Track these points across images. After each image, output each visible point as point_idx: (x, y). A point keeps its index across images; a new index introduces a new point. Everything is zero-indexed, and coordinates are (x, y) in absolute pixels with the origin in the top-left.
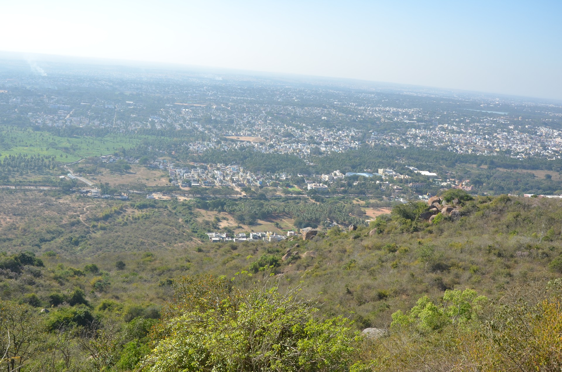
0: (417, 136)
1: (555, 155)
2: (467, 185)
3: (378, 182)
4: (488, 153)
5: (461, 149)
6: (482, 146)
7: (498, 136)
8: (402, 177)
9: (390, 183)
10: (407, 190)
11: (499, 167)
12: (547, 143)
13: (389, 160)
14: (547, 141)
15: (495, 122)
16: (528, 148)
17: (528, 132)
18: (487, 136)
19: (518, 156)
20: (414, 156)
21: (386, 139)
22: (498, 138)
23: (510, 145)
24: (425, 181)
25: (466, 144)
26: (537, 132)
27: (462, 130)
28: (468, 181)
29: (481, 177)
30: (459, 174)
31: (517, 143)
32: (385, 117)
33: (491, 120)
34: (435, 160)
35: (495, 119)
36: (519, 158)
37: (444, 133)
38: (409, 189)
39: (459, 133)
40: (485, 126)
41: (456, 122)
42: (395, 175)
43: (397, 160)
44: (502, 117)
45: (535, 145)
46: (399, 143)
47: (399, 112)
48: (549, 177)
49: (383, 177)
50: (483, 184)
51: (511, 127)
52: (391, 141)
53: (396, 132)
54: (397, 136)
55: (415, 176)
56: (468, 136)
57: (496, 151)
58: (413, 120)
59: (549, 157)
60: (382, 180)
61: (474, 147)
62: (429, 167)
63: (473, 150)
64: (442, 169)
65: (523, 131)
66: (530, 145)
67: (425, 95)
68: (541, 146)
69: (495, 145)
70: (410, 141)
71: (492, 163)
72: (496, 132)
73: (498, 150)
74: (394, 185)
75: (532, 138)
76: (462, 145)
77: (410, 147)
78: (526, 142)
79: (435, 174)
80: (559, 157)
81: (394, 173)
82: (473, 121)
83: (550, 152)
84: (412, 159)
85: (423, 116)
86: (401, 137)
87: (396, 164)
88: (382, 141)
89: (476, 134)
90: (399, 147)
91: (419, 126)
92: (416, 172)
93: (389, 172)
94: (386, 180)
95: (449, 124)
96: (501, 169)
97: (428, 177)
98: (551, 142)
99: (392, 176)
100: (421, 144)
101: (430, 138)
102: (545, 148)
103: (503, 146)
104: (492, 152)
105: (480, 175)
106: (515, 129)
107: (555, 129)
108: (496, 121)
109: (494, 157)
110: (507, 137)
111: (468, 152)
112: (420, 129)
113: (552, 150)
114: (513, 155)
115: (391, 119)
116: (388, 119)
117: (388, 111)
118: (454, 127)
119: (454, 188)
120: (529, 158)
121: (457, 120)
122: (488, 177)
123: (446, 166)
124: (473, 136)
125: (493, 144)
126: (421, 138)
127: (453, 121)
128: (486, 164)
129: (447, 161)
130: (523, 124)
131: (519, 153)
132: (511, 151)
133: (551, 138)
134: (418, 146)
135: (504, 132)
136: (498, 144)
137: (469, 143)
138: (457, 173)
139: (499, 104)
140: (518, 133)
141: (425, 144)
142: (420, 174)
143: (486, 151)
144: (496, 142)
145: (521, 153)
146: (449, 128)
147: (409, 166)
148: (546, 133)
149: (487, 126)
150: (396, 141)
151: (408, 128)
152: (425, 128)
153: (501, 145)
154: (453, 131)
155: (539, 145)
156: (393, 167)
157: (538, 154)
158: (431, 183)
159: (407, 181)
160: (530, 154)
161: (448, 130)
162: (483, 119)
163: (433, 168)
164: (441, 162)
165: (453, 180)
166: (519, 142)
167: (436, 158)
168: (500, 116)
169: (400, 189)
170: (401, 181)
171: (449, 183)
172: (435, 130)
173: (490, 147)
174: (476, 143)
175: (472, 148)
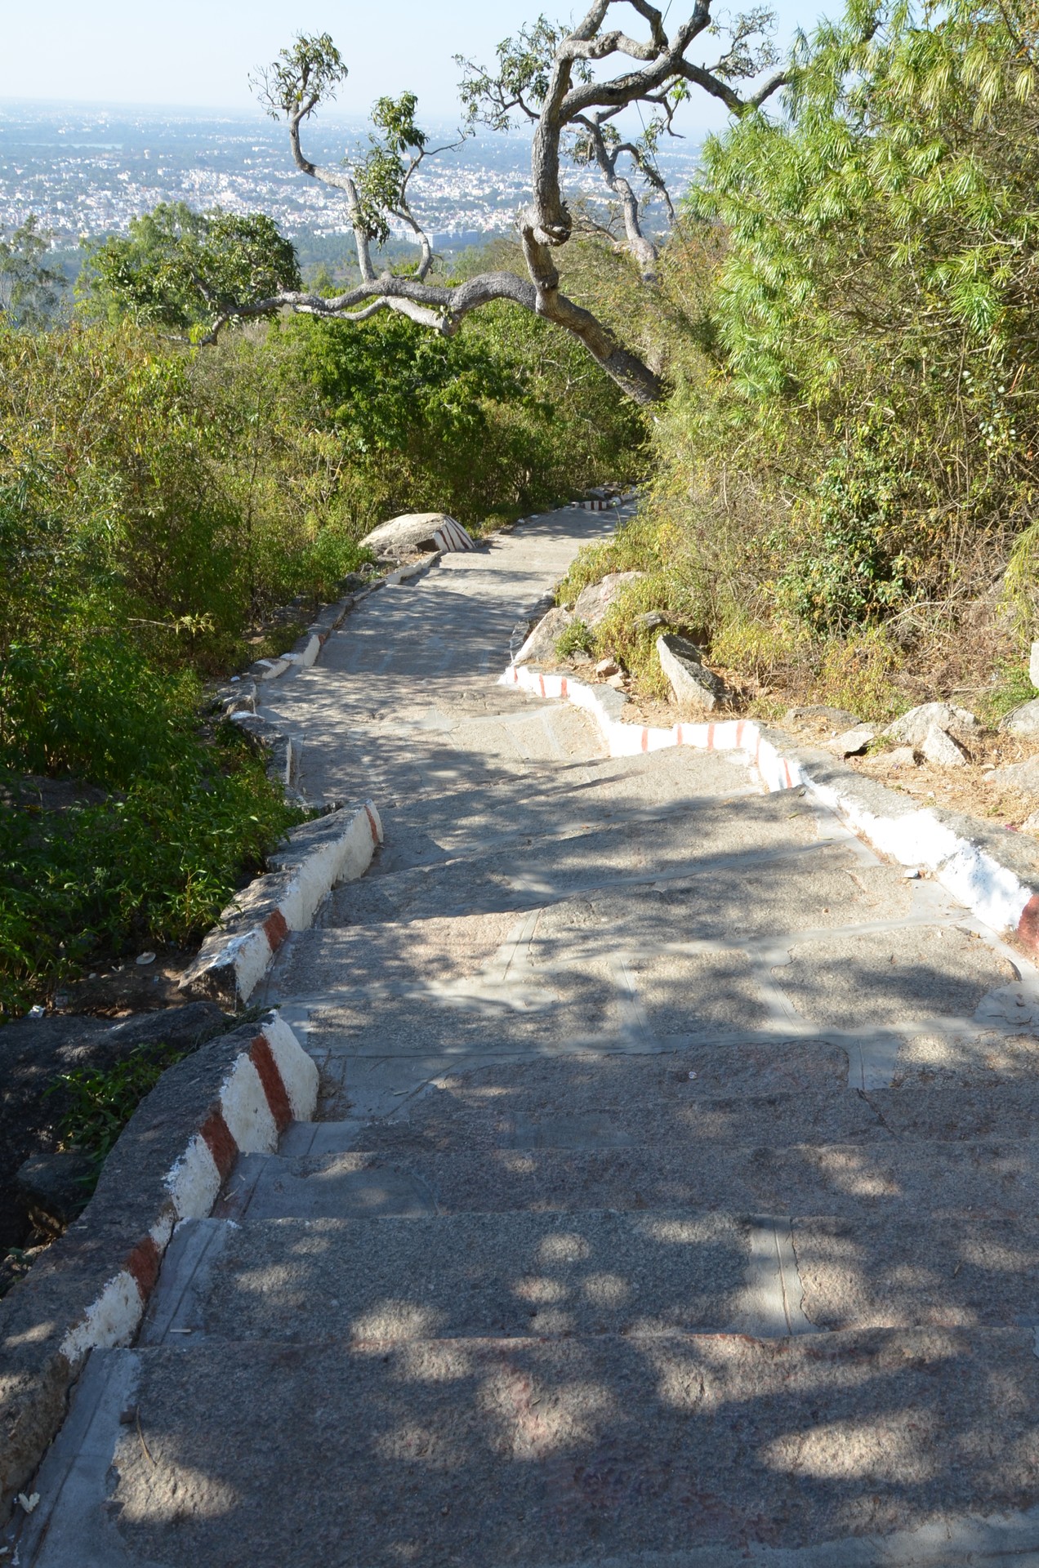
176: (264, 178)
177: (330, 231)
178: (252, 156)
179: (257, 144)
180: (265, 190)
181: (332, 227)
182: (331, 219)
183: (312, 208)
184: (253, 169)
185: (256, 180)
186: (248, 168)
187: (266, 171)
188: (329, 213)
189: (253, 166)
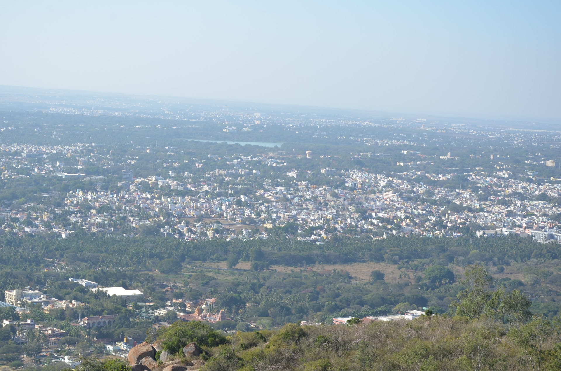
0: (90, 208)
1: (385, 228)
2: (210, 309)
3: (6, 322)
4: (249, 234)
5: (190, 231)
6: (235, 220)
7: (266, 196)
8: (63, 304)
9: (35, 321)
10: (78, 335)
11: (277, 263)
12: (366, 205)
13: (28, 269)
14: (366, 199)
15: (257, 165)
16: (330, 216)
17: (328, 184)
18: (243, 198)
19: (313, 237)
20: (87, 254)
21: (16, 220)
22: (267, 201)
23: (294, 212)
24: (117, 311)
25: (200, 218)
26: (344, 182)
27: (189, 186)
28: (213, 300)
29: (239, 289)
30: (191, 286)
31: (308, 209)
32: (10, 168)
33: (248, 162)
34: (135, 259)
35: (257, 159)
36: (314, 241)
37: (149, 196)
38: (83, 333)
39: (183, 194)
40: (236, 176)
41: (174, 169)
42: (46, 303)
43: (47, 265)
44: (271, 154)
45: (344, 209)
46: (49, 226)
47: (42, 153)
48: (379, 276)
49: (18, 310)
50: (244, 304)
51: (292, 174)
52: (29, 224)
53: (39, 200)
54: (43, 211)
55: (93, 300)
56: (202, 200)
57: (266, 230)
58: (77, 171)
59: (375, 234)
60: (15, 317)
61: (218, 222)
62: (124, 276)
63: (217, 231)
64: (153, 280)
65: (316, 181)
66: (334, 211)
67: (100, 112)
68: (357, 211)
69: (263, 216)
70: (73, 220)
71: (260, 255)
72: (261, 187)
73: (269, 226)
74: (46, 327)
75: (335, 196)
76: (191, 221)
77: (76, 235)
78: (326, 205)
79: (137, 292)
80: (394, 232)
81: (43, 298)
82: (210, 165)
83: (375, 222)
84: (83, 260)
85: (99, 160)
86: (52, 212)
87: (47, 276)
88: (9, 225)
89: (219, 195)
90: (49, 236)
91: (91, 183)
92: (94, 290)
93: (31, 297)
94: (26, 317)
95: (158, 175)
96: (280, 269)
97: (124, 300)
98: (375, 201)
99: (38, 306)
100: (99, 225)
101: (119, 209)
102: (364, 215)
103: (279, 218)
104: (257, 231)
105: (237, 285)
106: (300, 177)
107: (380, 173)
108: (259, 162)
109: (262, 242)
110: (284, 195)
111: (206, 235)
112: (94, 190)
113: (379, 218)
114: (302, 235)
115: (26, 171)
116: (18, 171)
117: (16, 153)
118: (171, 182)
119: (184, 320)
120: (336, 239)
121: (175, 165)
122: (255, 288)
123: (162, 271)
124: (213, 199)
125: (258, 214)
126: (99, 211)
127: (168, 168)
128: (247, 258)
129: (161, 259)
130: (314, 166)
131: (313, 229)
132: (298, 225)
133: (375, 193)
134: (94, 230)
135: (277, 186)
136: (269, 214)
137: (207, 216)
138: (186, 284)
139: (261, 126)
140: (307, 186)
141: (110, 225)
142: (104, 294)
143: (244, 232)
144: (264, 209)
145: (317, 228)
146: (160, 185)
147: (78, 277)
148: (363, 184)
149: (242, 176)
150: (42, 221)
151: (66, 189)
152: (105, 188)
153: (274, 216)
154: (168, 192)
155: (352, 208)
156: (39, 283)
157: (351, 229)
158: (131, 314)
159: (75, 315)
160: (336, 229)
161: (158, 189)
162: (231, 160)
163: (131, 278)
164: (149, 263)
165: (180, 301)
166: (311, 207)
167: (137, 253)
168: (265, 151)
169: (61, 335)
170: (61, 315)
171: (171, 309)
172: (129, 190)
173: (252, 221)
174: (221, 215)
175: (215, 226)
176: (419, 180)
177: (492, 232)
178: (403, 158)
179: (405, 147)
180: (421, 191)
181: (493, 228)
182: (489, 221)
183: (470, 209)
184: (406, 170)
185: (410, 181)
186: (401, 169)
187: (419, 173)
188: (486, 214)
189: (406, 169)
